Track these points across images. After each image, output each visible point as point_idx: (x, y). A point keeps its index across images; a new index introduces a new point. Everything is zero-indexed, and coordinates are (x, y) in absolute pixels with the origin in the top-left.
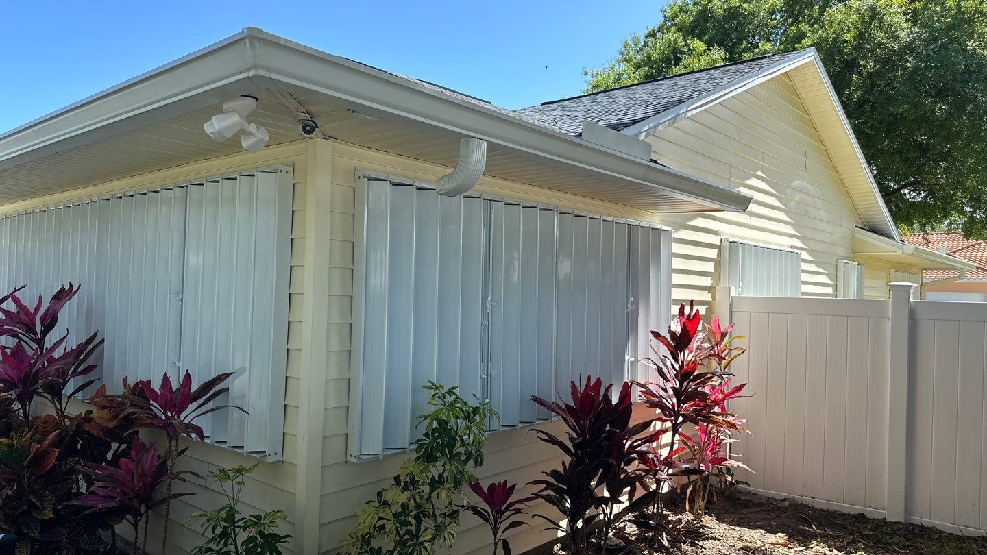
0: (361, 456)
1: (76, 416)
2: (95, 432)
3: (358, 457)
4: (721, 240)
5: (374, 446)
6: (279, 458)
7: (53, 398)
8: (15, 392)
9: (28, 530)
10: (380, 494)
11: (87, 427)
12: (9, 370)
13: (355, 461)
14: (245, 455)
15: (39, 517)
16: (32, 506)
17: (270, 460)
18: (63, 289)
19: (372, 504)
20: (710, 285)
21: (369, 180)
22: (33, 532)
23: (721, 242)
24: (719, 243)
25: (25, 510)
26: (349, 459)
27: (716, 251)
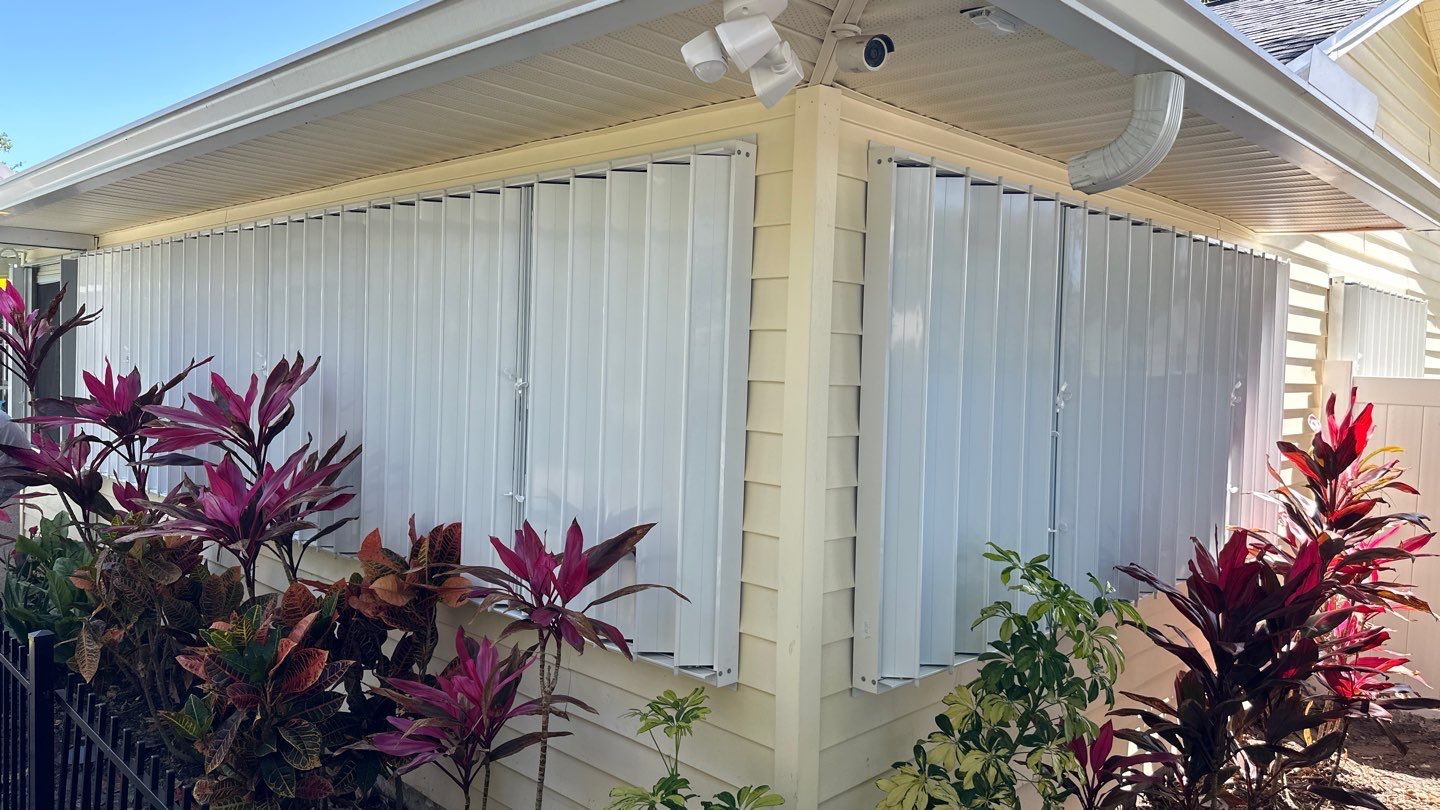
0: (885, 682)
1: (337, 584)
2: (368, 613)
3: (879, 682)
4: (1331, 280)
5: (904, 664)
6: (732, 678)
7: (279, 546)
8: (243, 546)
9: (278, 785)
10: (918, 750)
11: (354, 603)
12: (228, 507)
13: (874, 689)
14: (676, 671)
15: (295, 766)
16: (284, 746)
17: (722, 682)
18: (283, 364)
19: (906, 768)
20: (1314, 358)
21: (898, 166)
22: (284, 788)
23: (1331, 283)
24: (1326, 285)
25: (273, 754)
26: (858, 683)
27: (1322, 298)
